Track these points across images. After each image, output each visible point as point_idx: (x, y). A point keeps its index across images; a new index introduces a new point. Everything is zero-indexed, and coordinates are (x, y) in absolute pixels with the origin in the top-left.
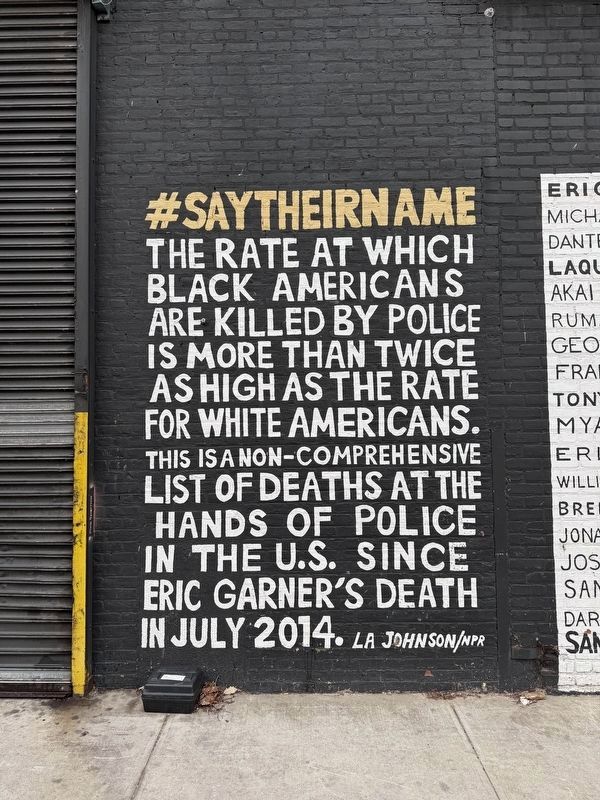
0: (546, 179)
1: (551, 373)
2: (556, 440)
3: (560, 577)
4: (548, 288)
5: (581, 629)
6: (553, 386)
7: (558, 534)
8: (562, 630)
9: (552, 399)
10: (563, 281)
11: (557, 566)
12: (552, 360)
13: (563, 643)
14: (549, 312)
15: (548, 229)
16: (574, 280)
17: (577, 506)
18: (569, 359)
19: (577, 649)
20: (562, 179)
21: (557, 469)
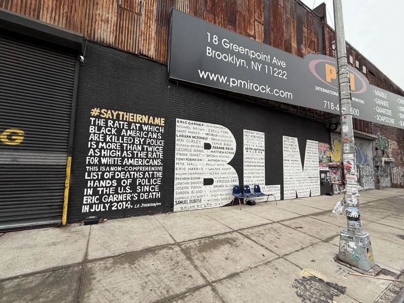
0: (177, 119)
1: (176, 154)
2: (176, 166)
3: (175, 191)
4: (176, 139)
5: (178, 200)
6: (176, 157)
7: (175, 184)
8: (175, 200)
9: (176, 159)
10: (179, 138)
11: (175, 189)
12: (176, 152)
13: (175, 203)
14: (176, 143)
15: (177, 128)
16: (181, 138)
17: (179, 179)
18: (179, 152)
19: (177, 204)
20: (180, 120)
21: (176, 172)
